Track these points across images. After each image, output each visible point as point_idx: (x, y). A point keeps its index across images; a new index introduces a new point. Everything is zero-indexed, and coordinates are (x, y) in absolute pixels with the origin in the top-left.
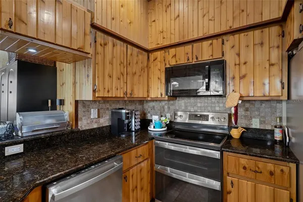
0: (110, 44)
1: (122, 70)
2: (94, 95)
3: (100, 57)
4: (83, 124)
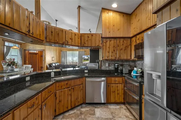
0: (109, 42)
1: (114, 49)
2: (103, 59)
3: (104, 47)
4: (103, 68)
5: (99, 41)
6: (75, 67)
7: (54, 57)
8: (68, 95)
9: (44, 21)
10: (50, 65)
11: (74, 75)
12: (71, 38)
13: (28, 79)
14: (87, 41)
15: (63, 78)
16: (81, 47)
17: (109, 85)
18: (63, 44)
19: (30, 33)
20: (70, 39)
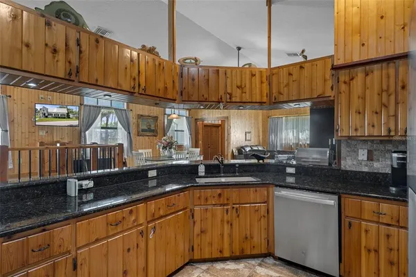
0: (360, 77)
1: (384, 101)
2: (337, 135)
4: (348, 164)
5: (325, 80)
6: (263, 159)
7: (249, 133)
8: (222, 221)
9: (185, 60)
10: (240, 150)
11: (251, 176)
12: (239, 84)
13: (152, 173)
14: (287, 85)
15: (223, 180)
16: (270, 105)
17: (350, 224)
18: (219, 102)
19: (141, 89)
20: (238, 87)
